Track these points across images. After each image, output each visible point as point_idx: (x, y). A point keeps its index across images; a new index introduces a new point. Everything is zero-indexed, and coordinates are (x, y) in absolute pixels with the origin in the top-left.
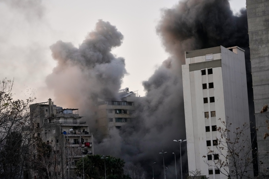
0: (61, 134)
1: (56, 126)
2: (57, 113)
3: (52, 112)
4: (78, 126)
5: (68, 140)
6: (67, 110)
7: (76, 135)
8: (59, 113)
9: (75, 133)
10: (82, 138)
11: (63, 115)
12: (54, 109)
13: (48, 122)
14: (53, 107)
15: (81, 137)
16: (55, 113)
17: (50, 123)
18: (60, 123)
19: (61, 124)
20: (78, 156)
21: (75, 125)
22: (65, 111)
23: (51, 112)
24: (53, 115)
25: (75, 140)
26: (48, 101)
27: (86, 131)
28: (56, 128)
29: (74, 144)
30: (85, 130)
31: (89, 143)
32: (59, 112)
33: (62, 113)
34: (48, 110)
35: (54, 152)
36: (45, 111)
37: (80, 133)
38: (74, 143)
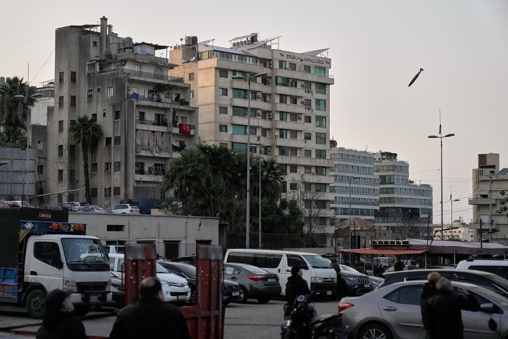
0: (126, 97)
1: (116, 79)
2: (119, 50)
3: (107, 47)
4: (167, 85)
5: (142, 115)
6: (143, 46)
7: (160, 105)
8: (124, 52)
9: (159, 101)
10: (174, 113)
11: (132, 56)
12: (111, 42)
13: (98, 70)
14: (111, 38)
15: (172, 111)
16: (114, 51)
17: (102, 72)
18: (125, 73)
19: (129, 75)
20: (163, 155)
21: (159, 81)
22: (137, 46)
23: (104, 49)
24: (109, 56)
25: (158, 116)
26: (99, 24)
27: (182, 100)
28: (115, 84)
29: (154, 124)
30: (182, 97)
31: (190, 126)
32: (125, 49)
33: (131, 50)
34: (98, 44)
35: (109, 140)
36: (91, 44)
37: (169, 101)
38: (156, 122)
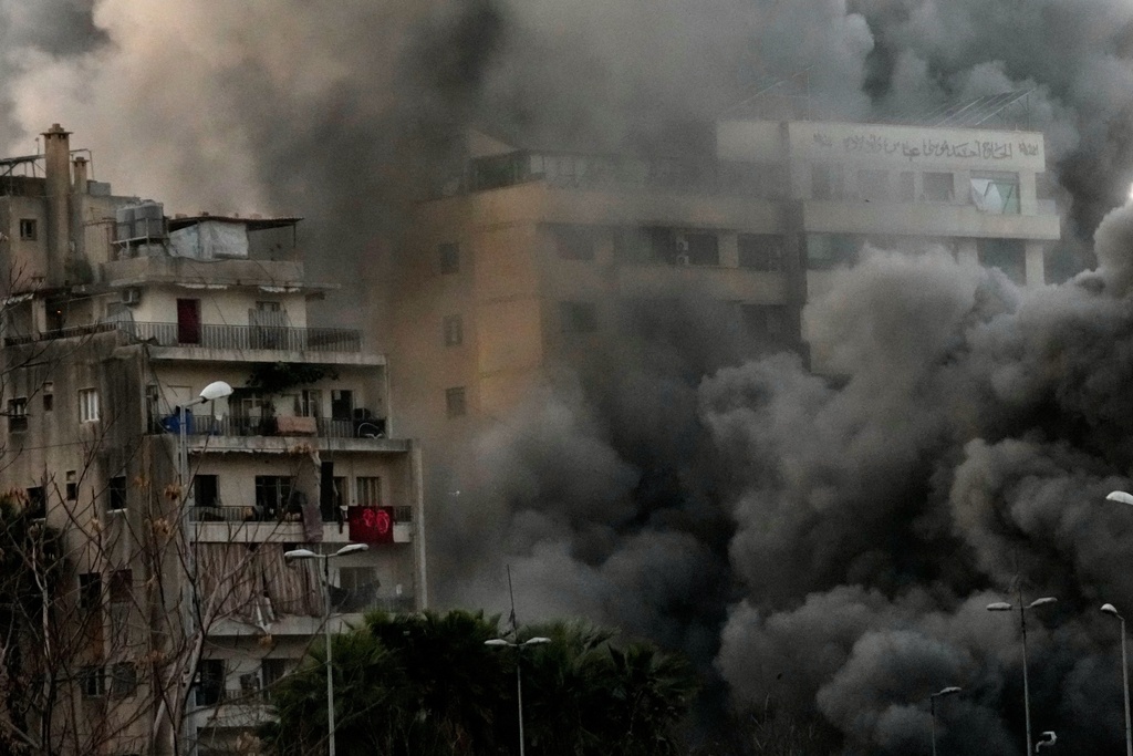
0: (144, 428)
1: (108, 363)
2: (117, 248)
3: (71, 239)
4: (292, 365)
5: (207, 490)
6: (205, 228)
7: (273, 446)
8: (135, 254)
9: (269, 428)
10: (327, 469)
11: (164, 272)
12: (87, 217)
13: (43, 328)
14: (86, 204)
15: (318, 461)
16: (96, 248)
17: (61, 335)
18: (138, 341)
19: (151, 347)
20: (294, 626)
21: (267, 356)
22: (182, 232)
23: (63, 245)
24: (81, 269)
25: (265, 488)
26: (42, 152)
27: (359, 412)
28: (102, 378)
29: (256, 517)
30: (359, 402)
31: (389, 510)
32: (135, 244)
33: (157, 248)
34: (40, 228)
35: (91, 581)
36: (15, 230)
37: (308, 424)
38: (260, 509)
